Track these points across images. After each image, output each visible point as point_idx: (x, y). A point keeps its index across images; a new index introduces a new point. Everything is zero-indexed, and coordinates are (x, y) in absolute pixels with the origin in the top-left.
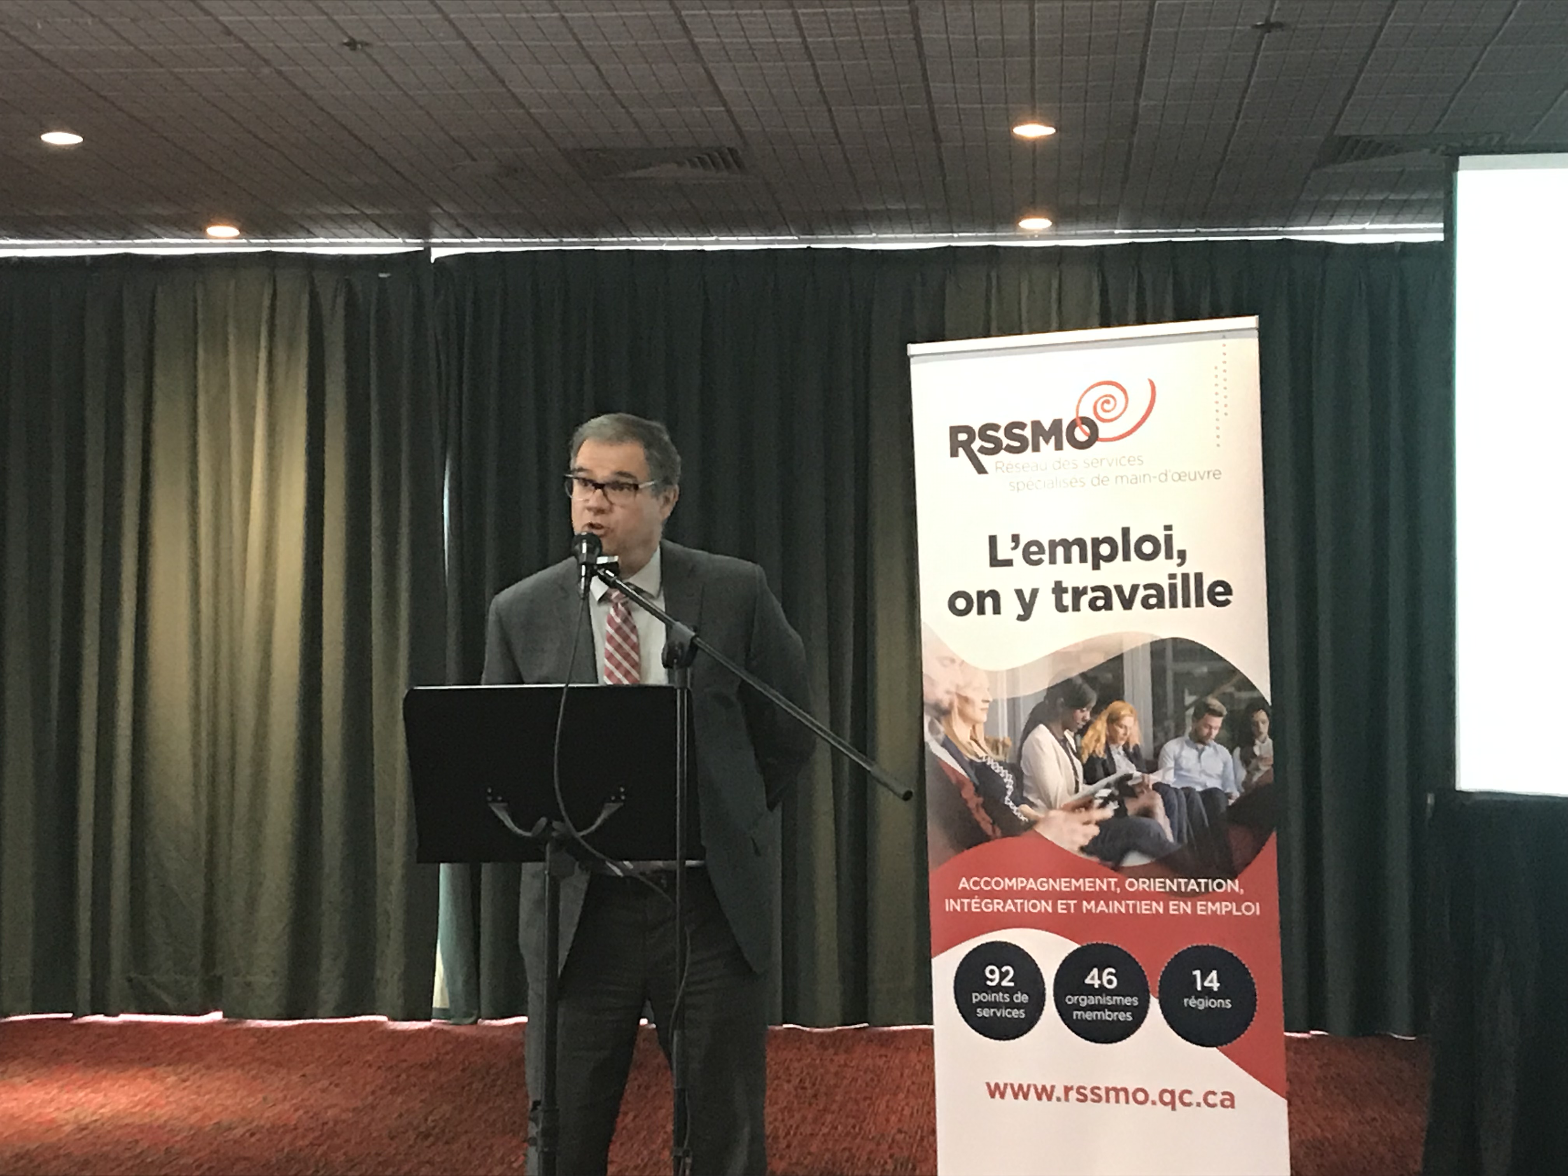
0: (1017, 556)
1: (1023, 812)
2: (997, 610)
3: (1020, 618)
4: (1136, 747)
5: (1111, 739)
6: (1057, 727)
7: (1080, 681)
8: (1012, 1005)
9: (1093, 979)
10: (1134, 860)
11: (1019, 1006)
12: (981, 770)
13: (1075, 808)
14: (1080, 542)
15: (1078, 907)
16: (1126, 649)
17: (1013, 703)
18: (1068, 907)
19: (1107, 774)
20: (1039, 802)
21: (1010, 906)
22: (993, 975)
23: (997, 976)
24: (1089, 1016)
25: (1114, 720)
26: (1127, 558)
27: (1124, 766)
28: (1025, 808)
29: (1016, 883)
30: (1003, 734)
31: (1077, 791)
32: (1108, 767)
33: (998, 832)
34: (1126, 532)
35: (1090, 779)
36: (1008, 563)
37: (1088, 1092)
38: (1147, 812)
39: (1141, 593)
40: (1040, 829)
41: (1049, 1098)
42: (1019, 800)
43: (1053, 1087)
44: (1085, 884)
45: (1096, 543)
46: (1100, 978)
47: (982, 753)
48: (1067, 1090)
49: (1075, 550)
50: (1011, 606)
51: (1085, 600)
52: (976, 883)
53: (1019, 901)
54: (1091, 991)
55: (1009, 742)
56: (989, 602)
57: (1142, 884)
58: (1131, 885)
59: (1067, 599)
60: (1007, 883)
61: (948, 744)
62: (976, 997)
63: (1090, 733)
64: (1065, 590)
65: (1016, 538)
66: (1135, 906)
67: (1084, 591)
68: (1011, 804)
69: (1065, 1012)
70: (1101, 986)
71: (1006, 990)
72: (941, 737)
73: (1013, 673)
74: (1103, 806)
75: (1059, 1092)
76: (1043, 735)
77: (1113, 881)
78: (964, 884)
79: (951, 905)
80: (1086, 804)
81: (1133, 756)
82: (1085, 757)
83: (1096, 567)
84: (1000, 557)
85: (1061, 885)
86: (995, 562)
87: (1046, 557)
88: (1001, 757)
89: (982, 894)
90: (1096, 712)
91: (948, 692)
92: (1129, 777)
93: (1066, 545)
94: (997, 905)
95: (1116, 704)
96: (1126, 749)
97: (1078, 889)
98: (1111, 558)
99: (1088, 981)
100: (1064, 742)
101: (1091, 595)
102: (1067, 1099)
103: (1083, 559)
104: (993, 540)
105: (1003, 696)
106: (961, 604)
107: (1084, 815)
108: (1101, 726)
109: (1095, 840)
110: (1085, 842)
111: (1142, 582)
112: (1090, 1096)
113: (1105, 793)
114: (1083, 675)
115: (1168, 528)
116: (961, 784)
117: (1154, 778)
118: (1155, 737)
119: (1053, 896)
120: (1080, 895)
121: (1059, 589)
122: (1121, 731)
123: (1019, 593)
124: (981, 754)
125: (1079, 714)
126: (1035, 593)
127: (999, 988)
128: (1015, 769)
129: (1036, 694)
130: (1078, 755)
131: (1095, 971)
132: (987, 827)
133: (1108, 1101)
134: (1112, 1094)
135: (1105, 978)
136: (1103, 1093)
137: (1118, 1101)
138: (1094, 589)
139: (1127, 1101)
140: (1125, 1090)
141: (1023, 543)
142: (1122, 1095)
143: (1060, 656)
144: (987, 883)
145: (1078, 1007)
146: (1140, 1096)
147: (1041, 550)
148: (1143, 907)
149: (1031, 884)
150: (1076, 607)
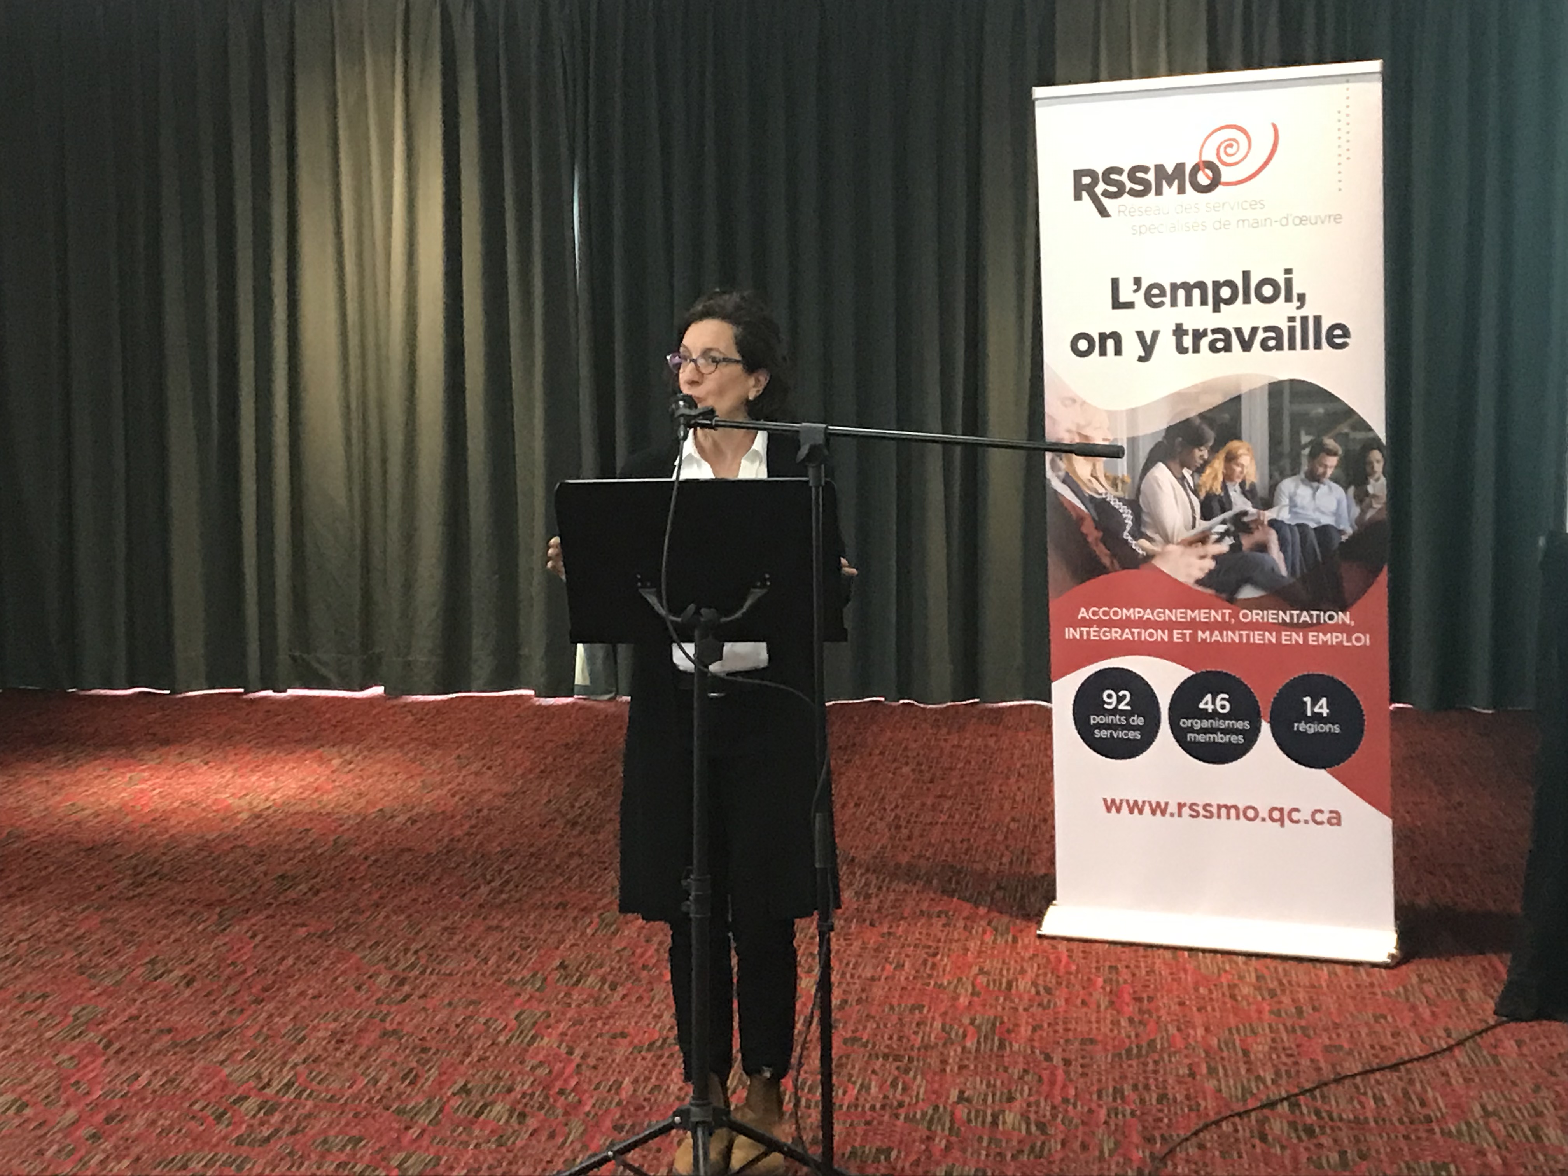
0: (1139, 298)
1: (1141, 546)
2: (1118, 352)
3: (1141, 359)
4: (1253, 485)
5: (1228, 477)
6: (1176, 466)
7: (1198, 421)
8: (1129, 727)
9: (1206, 703)
10: (1248, 592)
11: (1135, 728)
12: (1101, 506)
13: (1190, 543)
14: (1201, 285)
15: (1194, 636)
16: (1244, 389)
17: (1135, 441)
18: (1184, 635)
19: (1223, 511)
20: (1157, 537)
21: (1127, 635)
22: (1110, 699)
23: (1114, 699)
24: (1201, 738)
25: (1231, 459)
26: (1247, 301)
27: (1240, 503)
28: (1144, 542)
29: (1134, 613)
30: (1123, 471)
31: (1194, 527)
32: (1225, 504)
34: (1246, 275)
35: (1207, 515)
36: (1130, 305)
37: (1200, 809)
38: (1263, 547)
39: (1261, 335)
40: (1158, 563)
41: (1163, 813)
42: (1138, 534)
43: (1167, 804)
44: (1201, 615)
45: (1217, 285)
46: (1214, 703)
47: (1103, 490)
48: (1181, 806)
49: (1196, 293)
50: (1132, 347)
51: (1205, 343)
52: (1094, 613)
53: (1136, 631)
54: (1204, 715)
55: (1128, 480)
56: (1110, 343)
57: (1256, 615)
58: (1245, 615)
59: (1188, 341)
60: (1124, 613)
61: (1069, 480)
62: (1094, 720)
63: (1208, 471)
64: (1186, 332)
65: (1137, 281)
66: (1248, 636)
67: (1204, 333)
68: (1130, 538)
69: (1179, 735)
70: (1215, 710)
71: (1123, 713)
72: (1062, 474)
73: (1132, 413)
74: (1218, 541)
75: (1173, 808)
76: (1162, 473)
77: (1227, 612)
78: (1083, 613)
79: (1070, 633)
80: (1203, 539)
81: (1249, 493)
82: (1203, 495)
83: (1216, 309)
84: (1123, 299)
85: (1177, 615)
86: (1117, 304)
87: (1167, 300)
88: (1120, 494)
90: (1214, 451)
91: (1069, 431)
92: (1245, 513)
93: (1188, 288)
94: (1115, 634)
95: (1234, 444)
96: (1242, 485)
97: (1193, 620)
98: (1230, 301)
99: (1202, 706)
100: (1182, 479)
101: (1210, 337)
102: (1180, 815)
103: (1204, 302)
104: (1115, 283)
105: (1123, 435)
106: (1083, 345)
107: (1200, 549)
108: (1218, 464)
109: (1211, 573)
110: (1200, 575)
111: (1262, 324)
112: (1202, 812)
113: (1222, 528)
114: (1201, 416)
115: (1288, 271)
116: (1081, 519)
117: (1269, 515)
118: (1271, 476)
119: (1169, 626)
120: (1194, 625)
121: (1179, 331)
122: (1238, 469)
123: (1141, 335)
124: (1101, 490)
125: (1197, 453)
126: (1155, 334)
127: (1115, 711)
128: (1134, 504)
130: (1196, 492)
131: (1209, 697)
132: (1106, 561)
133: (1219, 816)
134: (1224, 811)
135: (1219, 703)
136: (1214, 810)
137: (1228, 817)
138: (1214, 331)
139: (1238, 817)
140: (1235, 807)
141: (1144, 286)
142: (1233, 811)
143: (1179, 397)
144: (1106, 613)
145: (1191, 730)
146: (1250, 813)
147: (1163, 293)
148: (1256, 637)
149: (1147, 614)
150: (1196, 349)
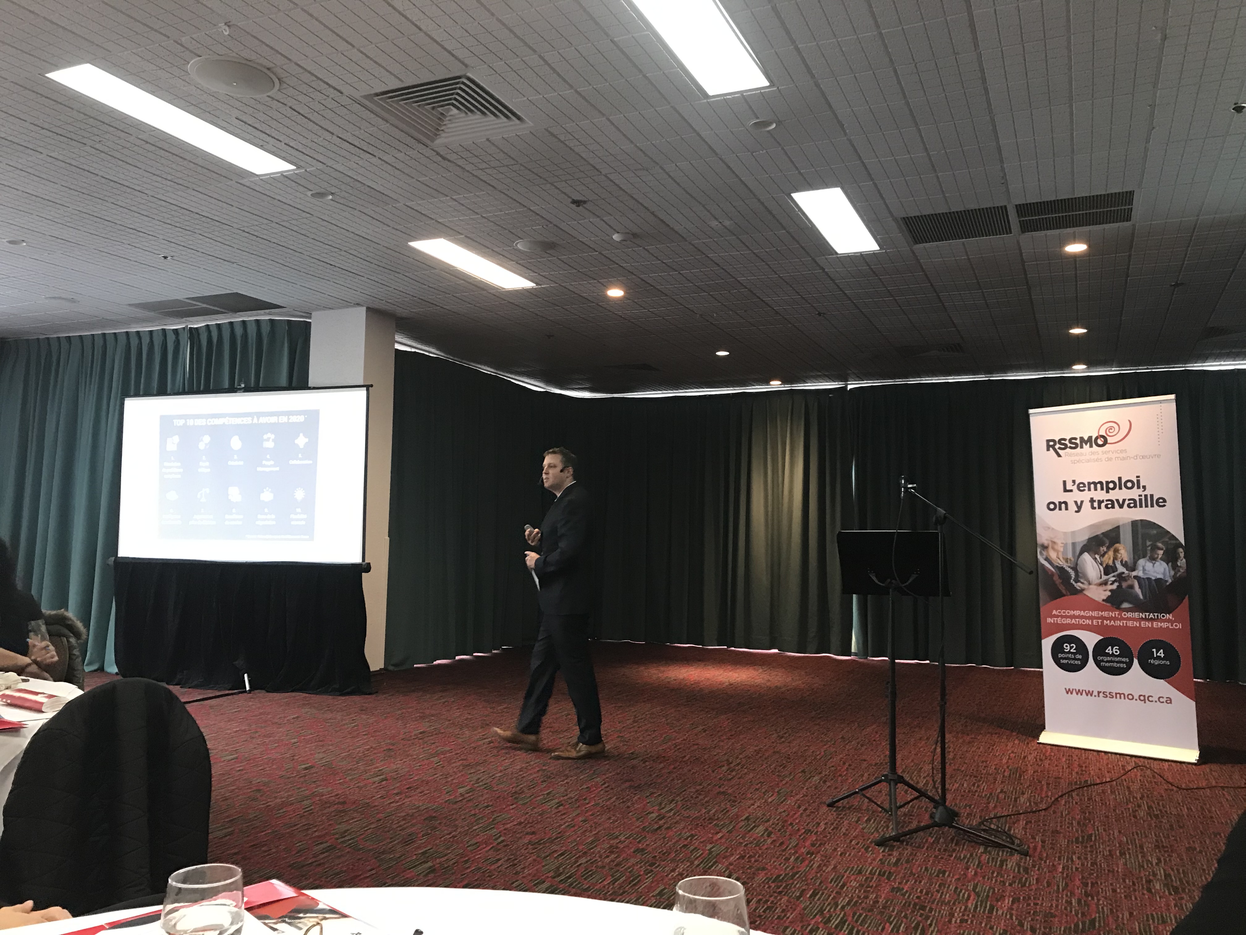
0: (1075, 488)
1: (1078, 586)
2: (1067, 509)
3: (1076, 512)
4: (1126, 562)
5: (1115, 558)
8: (1075, 659)
9: (1109, 650)
10: (1125, 605)
11: (1078, 659)
12: (1061, 569)
13: (1101, 584)
14: (1101, 483)
15: (1102, 622)
16: (1121, 523)
17: (1074, 544)
18: (1098, 622)
19: (1114, 572)
20: (1085, 582)
21: (1073, 621)
22: (1067, 647)
23: (1069, 647)
24: (1107, 664)
25: (1116, 551)
26: (1120, 488)
27: (1121, 569)
28: (1079, 584)
29: (1077, 613)
30: (1070, 556)
31: (1101, 578)
32: (1114, 569)
34: (1120, 479)
35: (1106, 573)
36: (1071, 491)
37: (1108, 694)
38: (1131, 587)
39: (1127, 502)
40: (1085, 592)
41: (1091, 695)
42: (1077, 581)
43: (1093, 691)
44: (1105, 614)
45: (1107, 483)
46: (1112, 650)
47: (1062, 563)
48: (1099, 693)
49: (1099, 486)
50: (1073, 507)
51: (1103, 505)
52: (1060, 612)
53: (1077, 620)
54: (1108, 655)
55: (1072, 559)
56: (1063, 506)
57: (1129, 615)
58: (1125, 615)
59: (1096, 505)
60: (1072, 613)
61: (1047, 559)
62: (1060, 655)
63: (1106, 556)
64: (1095, 501)
65: (1074, 482)
66: (1126, 623)
67: (1103, 501)
68: (1074, 583)
69: (1097, 663)
70: (1113, 653)
71: (1072, 653)
72: (1044, 557)
73: (1073, 533)
74: (1111, 584)
75: (1095, 693)
76: (1086, 556)
77: (1117, 613)
78: (1054, 612)
79: (1049, 620)
80: (1105, 583)
81: (1125, 565)
82: (1104, 565)
83: (1107, 492)
84: (1068, 488)
85: (1095, 614)
86: (1066, 490)
87: (1086, 488)
88: (1069, 565)
89: (1062, 617)
90: (1108, 548)
91: (1047, 540)
92: (1123, 573)
93: (1095, 484)
94: (1068, 621)
95: (1117, 545)
96: (1122, 561)
97: (1102, 616)
98: (1113, 489)
99: (1107, 651)
100: (1095, 559)
101: (1105, 503)
102: (1099, 696)
103: (1102, 489)
104: (1065, 483)
105: (1070, 542)
106: (1052, 506)
107: (1104, 587)
108: (1111, 553)
109: (1109, 597)
110: (1105, 598)
111: (1127, 498)
113: (1113, 579)
114: (1103, 534)
115: (1138, 477)
116: (1053, 574)
117: (1134, 574)
118: (1134, 558)
119: (1091, 618)
120: (1103, 618)
121: (1092, 501)
122: (1119, 555)
123: (1076, 502)
124: (1061, 563)
125: (1101, 549)
126: (1082, 502)
127: (1069, 652)
128: (1075, 569)
129: (1082, 541)
130: (1101, 564)
131: (1110, 648)
132: (1064, 592)
133: (1116, 698)
134: (1118, 695)
135: (1114, 650)
136: (1114, 695)
137: (1120, 698)
138: (1107, 501)
139: (1125, 698)
140: (1124, 694)
141: (1077, 483)
142: (1122, 696)
143: (1092, 527)
144: (1064, 613)
145: (1103, 661)
146: (1130, 697)
147: (1085, 486)
148: (1130, 624)
149: (1082, 613)
150: (1100, 508)
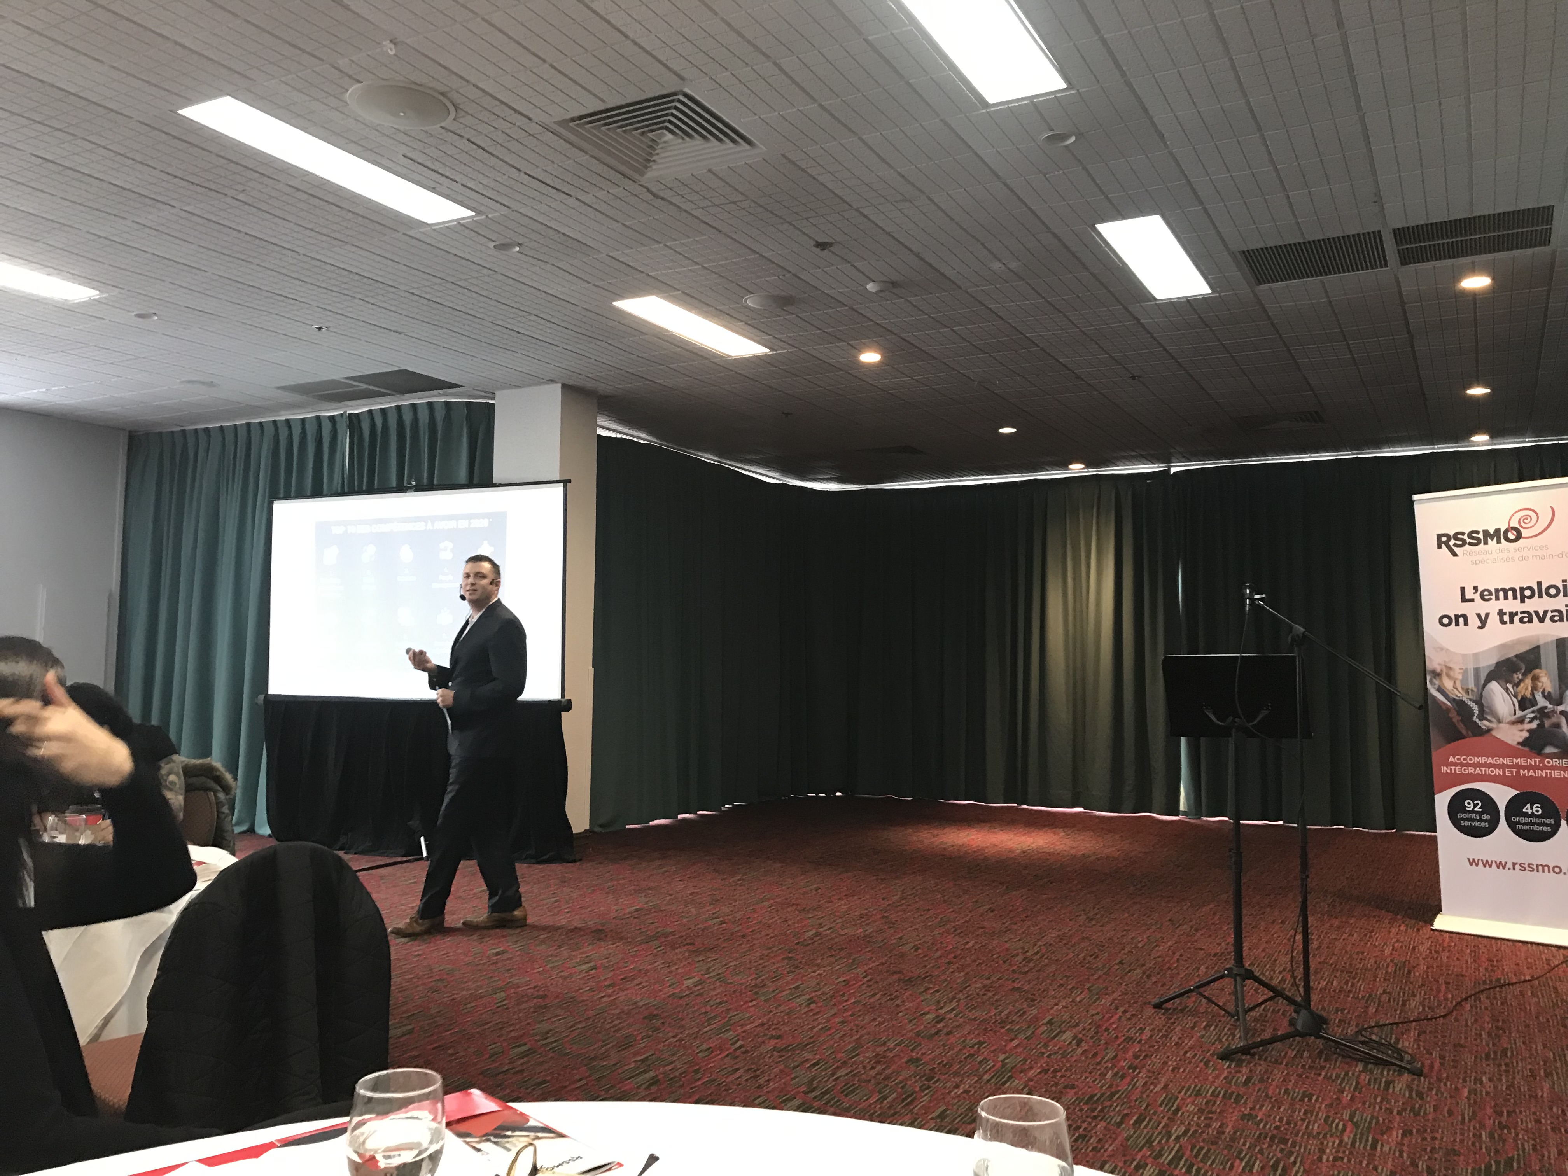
0: (1477, 596)
1: (1485, 724)
2: (1466, 624)
3: (1479, 628)
4: (1549, 693)
5: (1534, 688)
6: (1503, 683)
7: (1515, 659)
8: (1481, 820)
9: (1527, 809)
10: (1549, 750)
11: (1485, 821)
12: (1459, 704)
13: (1513, 723)
14: (1513, 590)
15: (1518, 772)
16: (1541, 642)
17: (1477, 671)
18: (1512, 772)
19: (1533, 706)
20: (1493, 720)
21: (1478, 771)
22: (1469, 805)
23: (1472, 805)
24: (1525, 828)
25: (1535, 679)
26: (1540, 596)
27: (1542, 702)
28: (1485, 722)
29: (1482, 760)
30: (1471, 685)
31: (1515, 714)
32: (1534, 702)
33: (1470, 733)
34: (1539, 584)
35: (1523, 707)
36: (1472, 600)
37: (1526, 866)
38: (1558, 726)
39: (1549, 615)
40: (1494, 733)
41: (1504, 868)
42: (1482, 717)
43: (1506, 863)
44: (1522, 761)
45: (1522, 589)
46: (1532, 808)
47: (1461, 695)
48: (1514, 864)
49: (1510, 593)
50: (1474, 622)
51: (1516, 619)
52: (1458, 759)
53: (1483, 769)
54: (1526, 815)
55: (1475, 690)
56: (1461, 620)
59: (1506, 618)
60: (1476, 759)
61: (1440, 690)
62: (1460, 816)
63: (1522, 685)
64: (1505, 614)
65: (1476, 588)
66: (1551, 773)
67: (1516, 614)
68: (1477, 721)
69: (1512, 826)
70: (1532, 813)
71: (1477, 812)
72: (1436, 686)
73: (1476, 655)
74: (1530, 722)
75: (1509, 865)
76: (1494, 686)
77: (1538, 760)
78: (1451, 759)
79: (1444, 769)
80: (1521, 721)
81: (1547, 696)
82: (1519, 698)
83: (1523, 601)
84: (1467, 598)
85: (1507, 761)
86: (1464, 600)
87: (1493, 597)
88: (1471, 697)
89: (1462, 765)
90: (1525, 675)
91: (1439, 664)
92: (1546, 707)
93: (1505, 591)
94: (1471, 770)
95: (1537, 671)
96: (1543, 693)
97: (1517, 764)
98: (1530, 597)
99: (1524, 810)
100: (1507, 690)
101: (1520, 616)
102: (1514, 869)
103: (1515, 598)
104: (1463, 590)
105: (1471, 666)
106: (1446, 621)
107: (1520, 726)
108: (1528, 681)
109: (1527, 739)
110: (1521, 740)
111: (1550, 609)
112: (1528, 868)
114: (1516, 656)
115: (1564, 581)
116: (1448, 710)
117: (1561, 708)
118: (1560, 688)
119: (1503, 767)
120: (1518, 767)
121: (1501, 613)
122: (1540, 684)
123: (1479, 615)
124: (1459, 695)
125: (1515, 676)
126: (1487, 615)
127: (1473, 811)
128: (1479, 702)
129: (1489, 666)
130: (1516, 696)
131: (1529, 805)
132: (1464, 732)
133: (1538, 871)
134: (1540, 868)
135: (1534, 809)
136: (1535, 867)
137: (1543, 871)
138: (1522, 613)
139: (1549, 872)
140: (1548, 866)
141: (1480, 590)
142: (1546, 868)
143: (1503, 646)
144: (1464, 759)
145: (1519, 823)
146: (1557, 870)
147: (1491, 594)
148: (1556, 774)
149: (1490, 760)
150: (1512, 622)
